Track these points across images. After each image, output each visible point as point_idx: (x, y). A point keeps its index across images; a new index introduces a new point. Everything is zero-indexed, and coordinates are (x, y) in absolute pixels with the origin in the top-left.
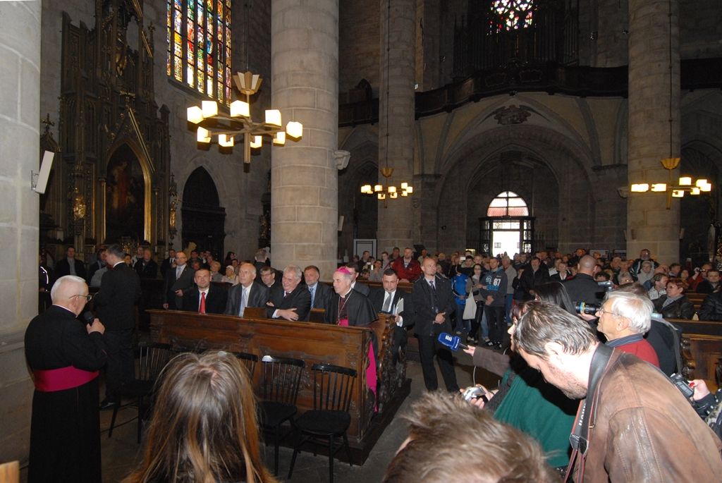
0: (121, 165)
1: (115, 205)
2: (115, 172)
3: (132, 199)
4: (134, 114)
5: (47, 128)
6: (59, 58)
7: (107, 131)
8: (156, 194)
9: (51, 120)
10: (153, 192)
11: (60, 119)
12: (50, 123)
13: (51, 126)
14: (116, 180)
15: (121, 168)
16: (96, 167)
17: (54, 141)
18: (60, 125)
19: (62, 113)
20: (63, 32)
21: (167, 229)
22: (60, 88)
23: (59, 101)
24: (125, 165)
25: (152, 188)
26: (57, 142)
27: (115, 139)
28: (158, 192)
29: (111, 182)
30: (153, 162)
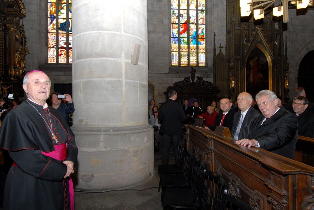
0: (254, 59)
1: (251, 79)
2: (251, 63)
3: (261, 75)
4: (261, 31)
5: (221, 50)
6: (225, 18)
7: (245, 43)
8: (275, 70)
9: (222, 46)
10: (273, 70)
11: (226, 44)
12: (221, 48)
13: (222, 49)
14: (252, 67)
15: (254, 60)
16: (241, 62)
17: (223, 55)
18: (226, 47)
19: (227, 42)
20: (226, 5)
21: (283, 90)
22: (226, 31)
23: (225, 37)
24: (256, 58)
25: (272, 68)
26: (225, 55)
27: (250, 46)
28: (276, 69)
29: (249, 69)
30: (273, 53)
